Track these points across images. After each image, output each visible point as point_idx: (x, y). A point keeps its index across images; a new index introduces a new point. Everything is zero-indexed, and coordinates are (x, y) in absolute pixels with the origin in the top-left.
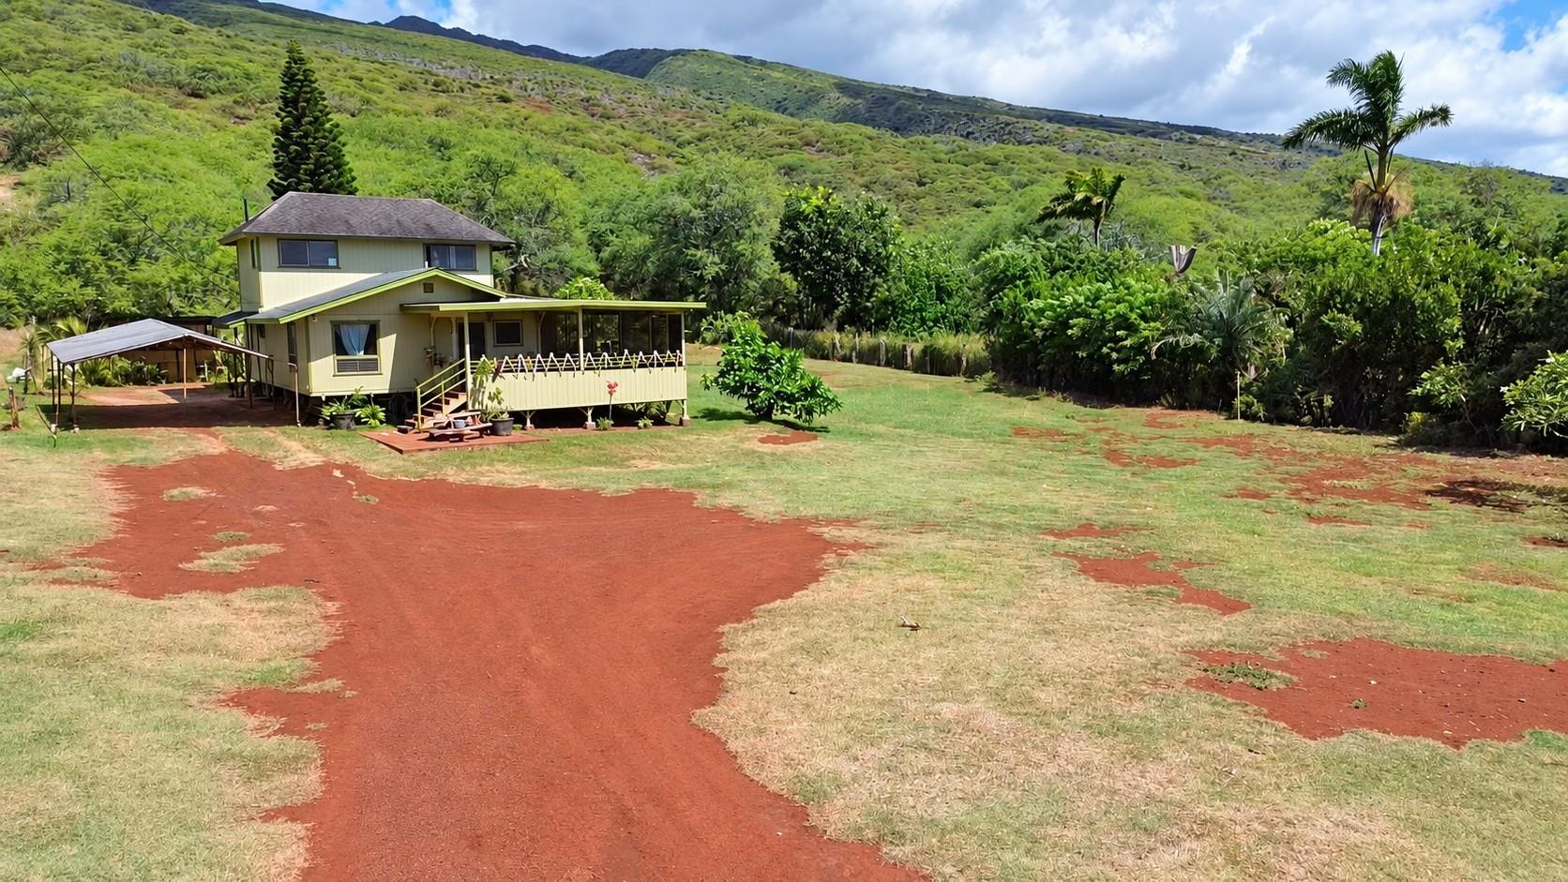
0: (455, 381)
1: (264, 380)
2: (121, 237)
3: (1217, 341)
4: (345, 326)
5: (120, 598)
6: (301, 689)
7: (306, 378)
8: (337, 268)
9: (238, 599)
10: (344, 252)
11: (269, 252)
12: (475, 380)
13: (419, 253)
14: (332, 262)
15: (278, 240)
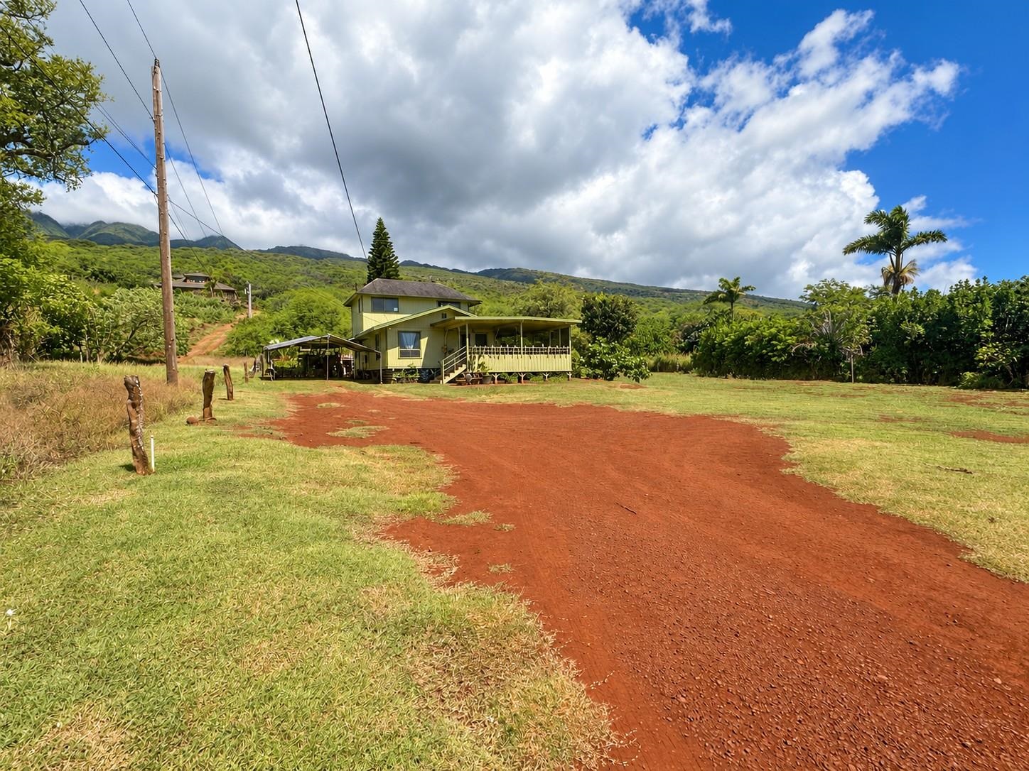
0: (461, 358)
1: (362, 369)
2: (301, 319)
3: (827, 344)
4: (403, 334)
5: (287, 445)
6: (450, 520)
7: (385, 361)
8: (397, 312)
9: (371, 450)
10: (401, 303)
11: (367, 303)
12: (470, 357)
13: (436, 304)
14: (396, 309)
15: (372, 298)
